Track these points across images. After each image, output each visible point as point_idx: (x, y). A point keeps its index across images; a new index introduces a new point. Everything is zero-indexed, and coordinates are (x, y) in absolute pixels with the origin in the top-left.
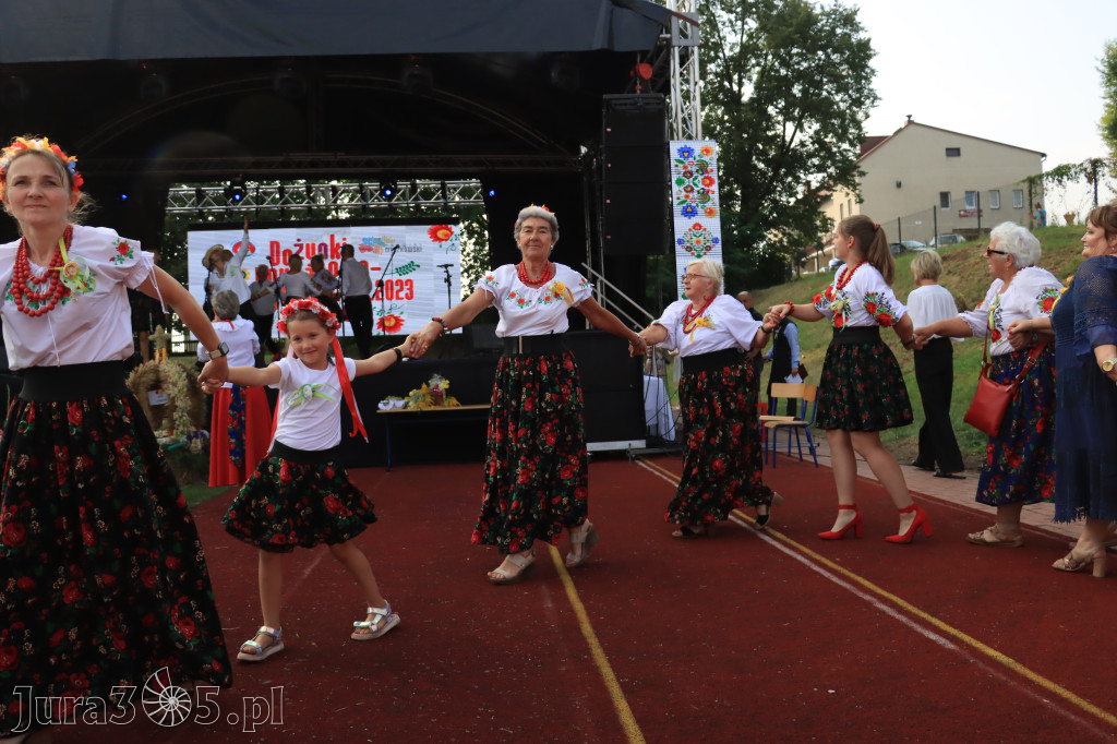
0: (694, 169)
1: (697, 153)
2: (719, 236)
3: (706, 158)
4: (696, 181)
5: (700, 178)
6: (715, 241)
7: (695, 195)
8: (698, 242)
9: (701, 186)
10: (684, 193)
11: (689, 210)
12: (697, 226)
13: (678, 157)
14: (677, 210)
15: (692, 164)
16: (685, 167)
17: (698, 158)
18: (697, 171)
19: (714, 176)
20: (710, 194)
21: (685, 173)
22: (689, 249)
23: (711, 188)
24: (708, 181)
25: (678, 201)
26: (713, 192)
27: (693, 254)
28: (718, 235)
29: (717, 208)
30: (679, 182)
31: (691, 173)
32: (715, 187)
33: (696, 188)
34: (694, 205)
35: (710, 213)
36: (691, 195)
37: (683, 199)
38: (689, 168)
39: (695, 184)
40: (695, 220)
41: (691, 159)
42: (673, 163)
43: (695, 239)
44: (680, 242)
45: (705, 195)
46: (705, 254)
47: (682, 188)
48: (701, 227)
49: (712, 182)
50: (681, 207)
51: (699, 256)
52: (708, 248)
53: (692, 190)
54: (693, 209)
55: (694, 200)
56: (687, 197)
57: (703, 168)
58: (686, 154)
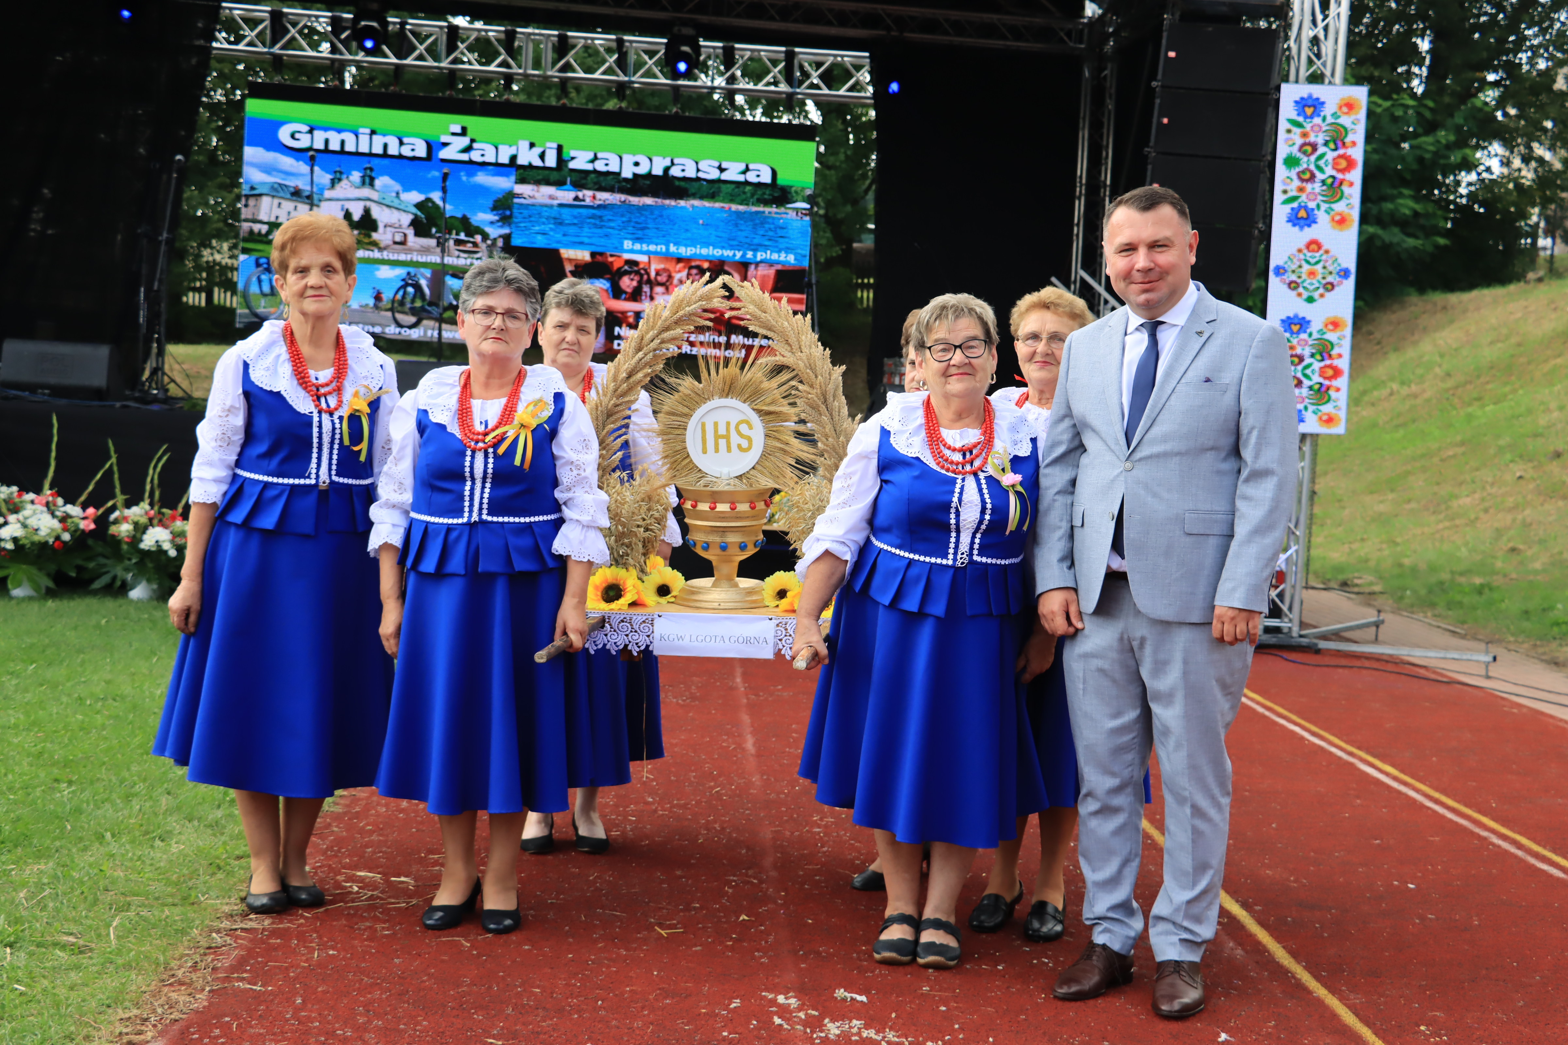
0: (1320, 139)
1: (1329, 110)
2: (1352, 266)
3: (1345, 121)
4: (1321, 163)
5: (1331, 155)
6: (1345, 273)
7: (1317, 187)
8: (1312, 274)
9: (1329, 171)
10: (1297, 183)
11: (1302, 213)
12: (1314, 245)
13: (1293, 115)
14: (1280, 212)
15: (1317, 129)
16: (1305, 135)
17: (1330, 120)
18: (1326, 144)
19: (1357, 153)
20: (1345, 188)
21: (1304, 144)
22: (1293, 285)
23: (1349, 176)
24: (1343, 164)
25: (1285, 197)
26: (1351, 184)
27: (1300, 295)
28: (1350, 261)
29: (1355, 214)
30: (1291, 162)
31: (1314, 147)
32: (1356, 176)
33: (1320, 176)
34: (1312, 205)
35: (1341, 221)
36: (1309, 187)
37: (1294, 193)
38: (1312, 138)
39: (1319, 168)
40: (1310, 233)
41: (1317, 120)
42: (1283, 125)
43: (1306, 267)
44: (1280, 271)
45: (1334, 189)
46: (1322, 296)
47: (1293, 174)
48: (1319, 246)
49: (1351, 164)
50: (1287, 208)
51: (1310, 300)
52: (1330, 287)
53: (1313, 177)
54: (1310, 212)
55: (1313, 196)
56: (1301, 190)
57: (1337, 138)
58: (1309, 111)
